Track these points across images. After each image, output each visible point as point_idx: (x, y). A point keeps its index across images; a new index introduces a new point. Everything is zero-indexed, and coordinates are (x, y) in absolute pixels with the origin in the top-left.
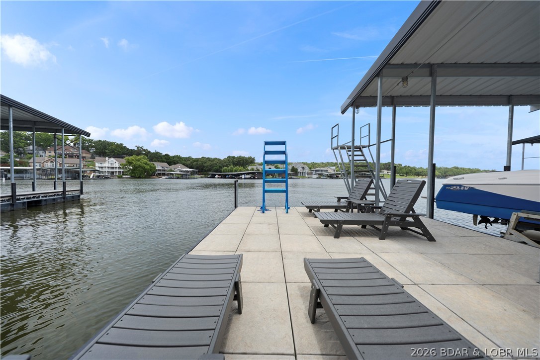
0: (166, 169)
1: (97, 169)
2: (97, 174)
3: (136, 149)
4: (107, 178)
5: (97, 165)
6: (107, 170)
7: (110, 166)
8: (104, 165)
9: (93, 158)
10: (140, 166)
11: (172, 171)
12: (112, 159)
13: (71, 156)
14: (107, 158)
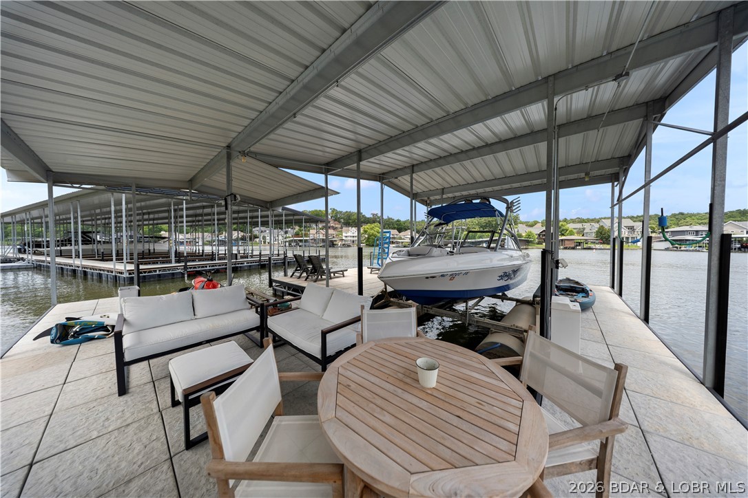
0: (396, 236)
1: (344, 238)
2: (344, 243)
3: (371, 216)
4: (349, 246)
5: (344, 234)
6: (350, 238)
7: (352, 235)
8: (348, 235)
9: (342, 228)
10: (373, 235)
11: (401, 238)
12: (354, 229)
13: (329, 227)
14: (350, 228)
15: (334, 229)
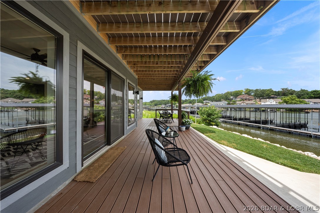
5: (262, 103)
7: (270, 104)
8: (266, 103)
12: (271, 100)
13: (246, 99)
14: (268, 100)
15: (249, 100)
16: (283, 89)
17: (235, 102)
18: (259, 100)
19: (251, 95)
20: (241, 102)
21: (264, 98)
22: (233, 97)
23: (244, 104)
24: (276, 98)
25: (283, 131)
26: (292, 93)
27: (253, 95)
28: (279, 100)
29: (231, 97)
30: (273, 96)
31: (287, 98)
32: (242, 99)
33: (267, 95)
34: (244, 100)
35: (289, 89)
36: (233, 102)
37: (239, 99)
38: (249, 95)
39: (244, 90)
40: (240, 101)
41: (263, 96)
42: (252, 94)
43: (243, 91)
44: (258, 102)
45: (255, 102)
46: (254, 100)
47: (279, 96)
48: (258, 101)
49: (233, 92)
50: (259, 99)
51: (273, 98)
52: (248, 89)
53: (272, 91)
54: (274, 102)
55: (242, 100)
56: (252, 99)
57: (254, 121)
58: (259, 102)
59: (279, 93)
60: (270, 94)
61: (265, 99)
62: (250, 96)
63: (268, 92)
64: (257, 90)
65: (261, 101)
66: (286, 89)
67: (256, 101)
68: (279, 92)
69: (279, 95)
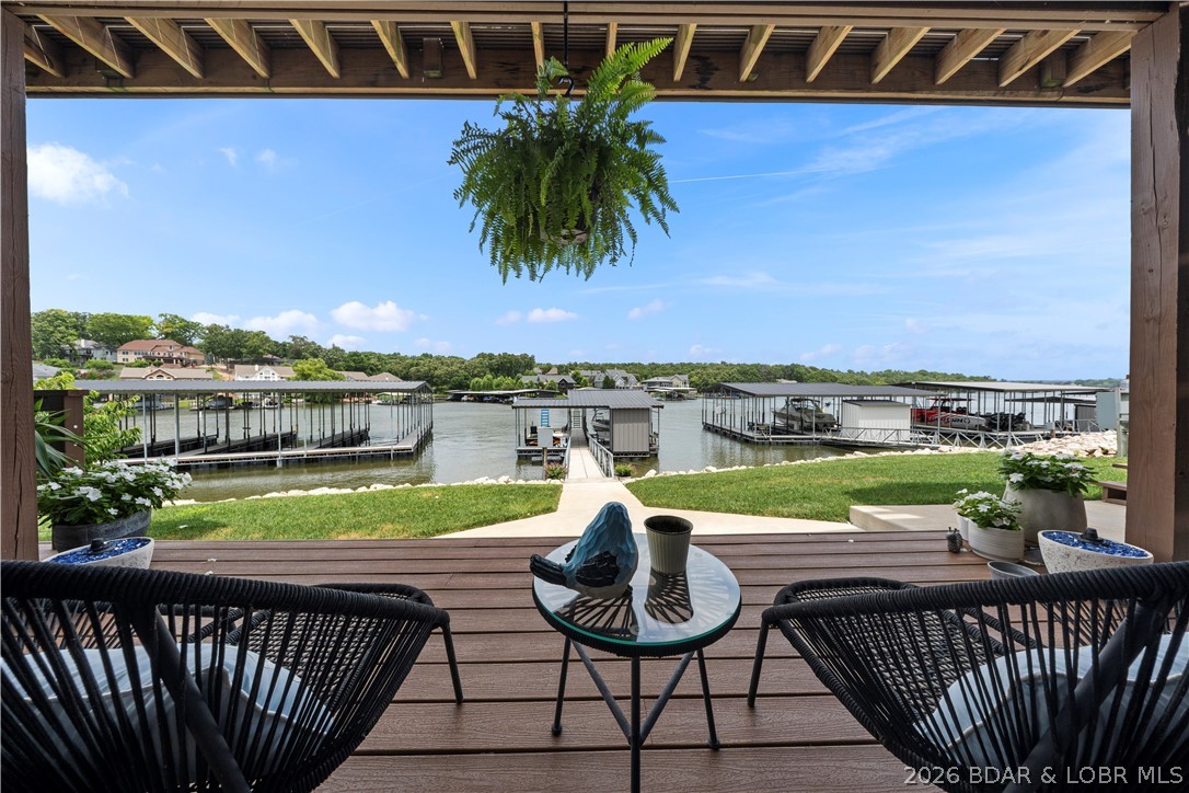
3: (290, 340)
12: (267, 368)
13: (169, 360)
14: (257, 367)
15: (184, 366)
16: (294, 339)
17: (106, 371)
18: (225, 367)
19: (191, 345)
20: (148, 370)
21: (244, 359)
22: (91, 342)
23: (165, 378)
24: (279, 363)
25: (339, 458)
26: (316, 352)
27: (199, 347)
28: (290, 372)
29: (83, 343)
30: (270, 356)
31: (305, 365)
32: (147, 358)
33: (251, 353)
34: (159, 365)
35: (310, 341)
36: (94, 370)
37: (132, 358)
38: (185, 343)
39: (158, 320)
40: (141, 366)
41: (238, 355)
42: (196, 341)
43: (151, 323)
44: (221, 373)
45: (210, 375)
46: (206, 366)
47: (285, 359)
48: (222, 370)
49: (93, 318)
50: (225, 363)
51: (270, 362)
52: (176, 317)
53: (267, 339)
54: (276, 376)
55: (151, 360)
56: (195, 362)
57: (241, 445)
58: (225, 375)
59: (284, 350)
60: (261, 350)
61: (247, 363)
62: (186, 349)
63: (256, 342)
64: (214, 329)
65: (230, 373)
66: (302, 339)
67: (212, 369)
68: (284, 345)
69: (285, 356)
